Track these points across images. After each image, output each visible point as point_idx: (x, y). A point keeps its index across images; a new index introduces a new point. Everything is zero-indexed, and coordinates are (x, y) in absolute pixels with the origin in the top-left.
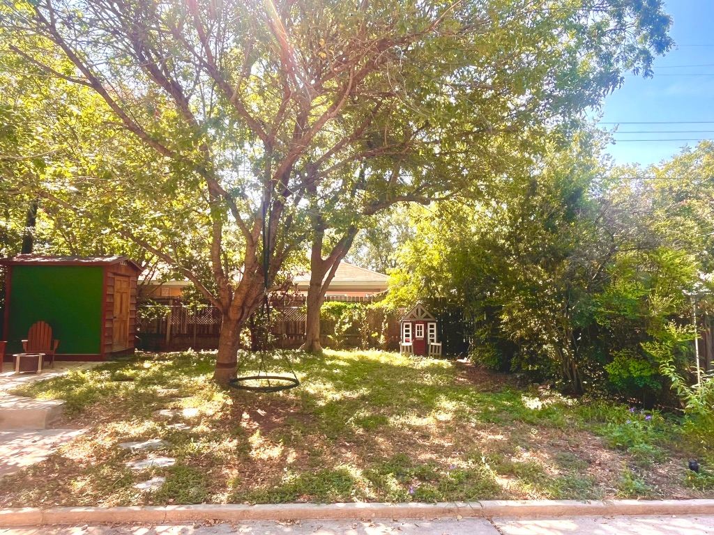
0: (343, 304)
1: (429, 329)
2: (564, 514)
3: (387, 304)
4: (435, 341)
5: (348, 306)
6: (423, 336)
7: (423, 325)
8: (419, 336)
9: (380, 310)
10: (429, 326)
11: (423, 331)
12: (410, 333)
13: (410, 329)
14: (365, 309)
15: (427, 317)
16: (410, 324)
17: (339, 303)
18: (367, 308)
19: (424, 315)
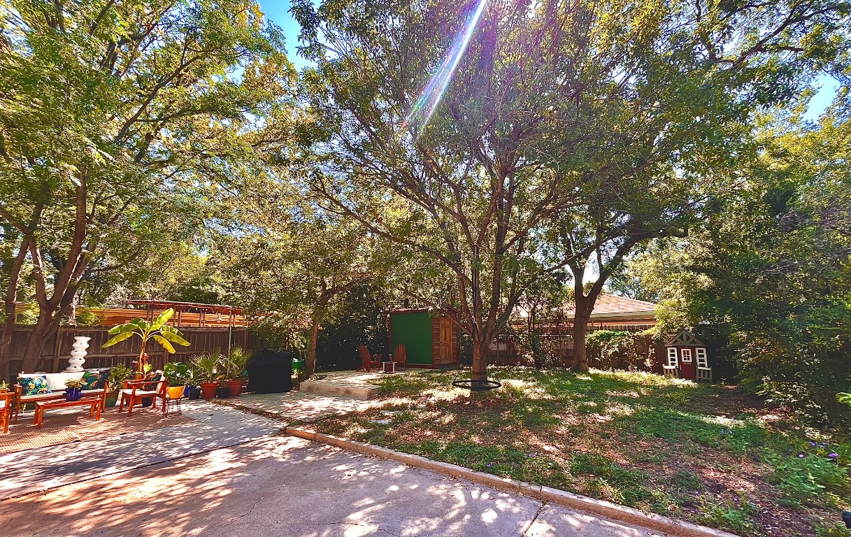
0: (612, 332)
1: (697, 354)
2: (621, 519)
3: (654, 331)
4: (706, 365)
5: (617, 334)
6: (691, 361)
7: (690, 350)
8: (687, 361)
9: (649, 336)
10: (697, 352)
11: (690, 356)
12: (676, 358)
13: (676, 353)
14: (633, 336)
15: (693, 342)
16: (675, 349)
17: (607, 332)
18: (635, 335)
19: (691, 340)
